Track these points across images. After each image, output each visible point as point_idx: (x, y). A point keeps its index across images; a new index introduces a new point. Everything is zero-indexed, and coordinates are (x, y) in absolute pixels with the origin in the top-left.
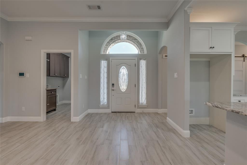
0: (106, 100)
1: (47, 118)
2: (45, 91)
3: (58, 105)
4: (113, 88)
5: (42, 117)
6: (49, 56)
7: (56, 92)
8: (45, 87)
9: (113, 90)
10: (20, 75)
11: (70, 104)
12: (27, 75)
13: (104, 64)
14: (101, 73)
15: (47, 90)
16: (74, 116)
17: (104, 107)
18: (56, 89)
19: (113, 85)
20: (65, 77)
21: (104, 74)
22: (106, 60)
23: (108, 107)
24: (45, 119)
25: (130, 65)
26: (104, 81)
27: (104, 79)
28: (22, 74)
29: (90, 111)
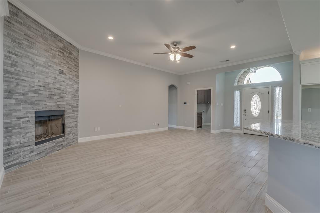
0: (239, 123)
1: (197, 130)
2: (197, 114)
3: (203, 126)
4: (245, 113)
5: (194, 129)
6: (198, 91)
7: (202, 115)
8: (196, 111)
9: (245, 115)
10: (185, 104)
11: (210, 126)
12: (188, 104)
13: (237, 93)
14: (235, 100)
15: (197, 113)
16: (213, 130)
17: (237, 128)
18: (201, 113)
19: (245, 110)
20: (208, 104)
21: (237, 101)
22: (240, 90)
23: (240, 129)
24: (196, 130)
25: (263, 93)
26: (237, 108)
27: (237, 110)
28: (185, 103)
29: (225, 130)
